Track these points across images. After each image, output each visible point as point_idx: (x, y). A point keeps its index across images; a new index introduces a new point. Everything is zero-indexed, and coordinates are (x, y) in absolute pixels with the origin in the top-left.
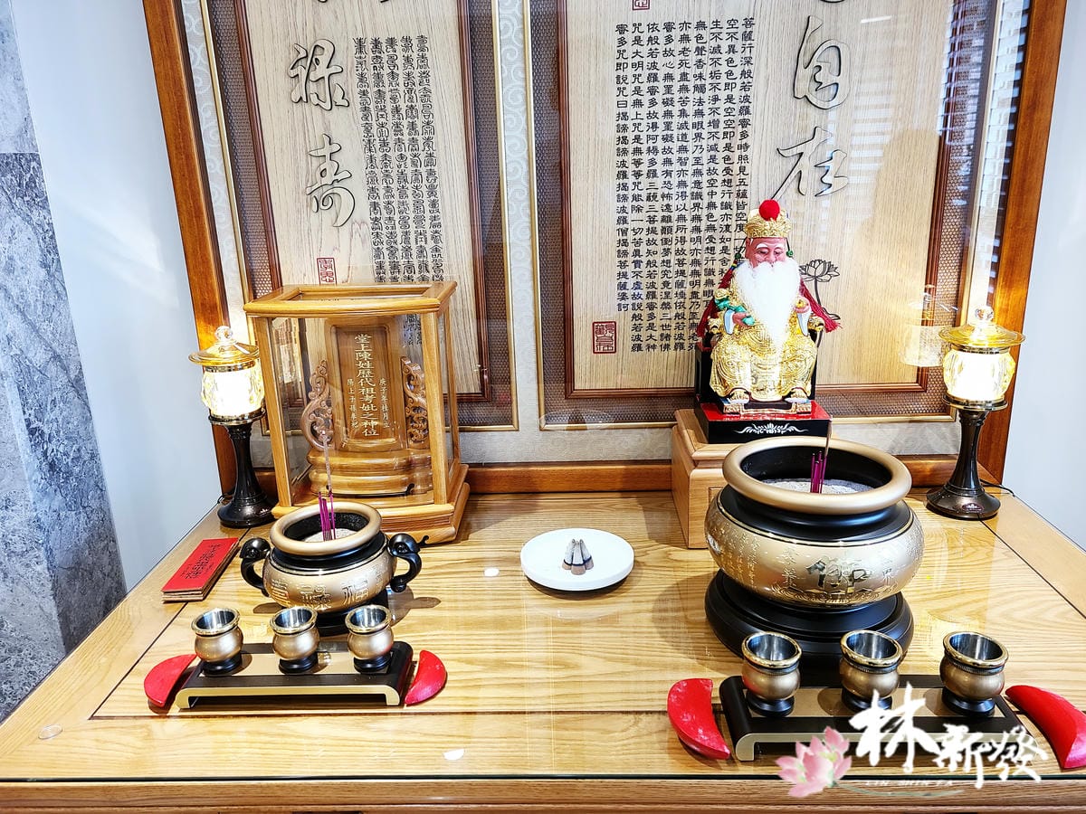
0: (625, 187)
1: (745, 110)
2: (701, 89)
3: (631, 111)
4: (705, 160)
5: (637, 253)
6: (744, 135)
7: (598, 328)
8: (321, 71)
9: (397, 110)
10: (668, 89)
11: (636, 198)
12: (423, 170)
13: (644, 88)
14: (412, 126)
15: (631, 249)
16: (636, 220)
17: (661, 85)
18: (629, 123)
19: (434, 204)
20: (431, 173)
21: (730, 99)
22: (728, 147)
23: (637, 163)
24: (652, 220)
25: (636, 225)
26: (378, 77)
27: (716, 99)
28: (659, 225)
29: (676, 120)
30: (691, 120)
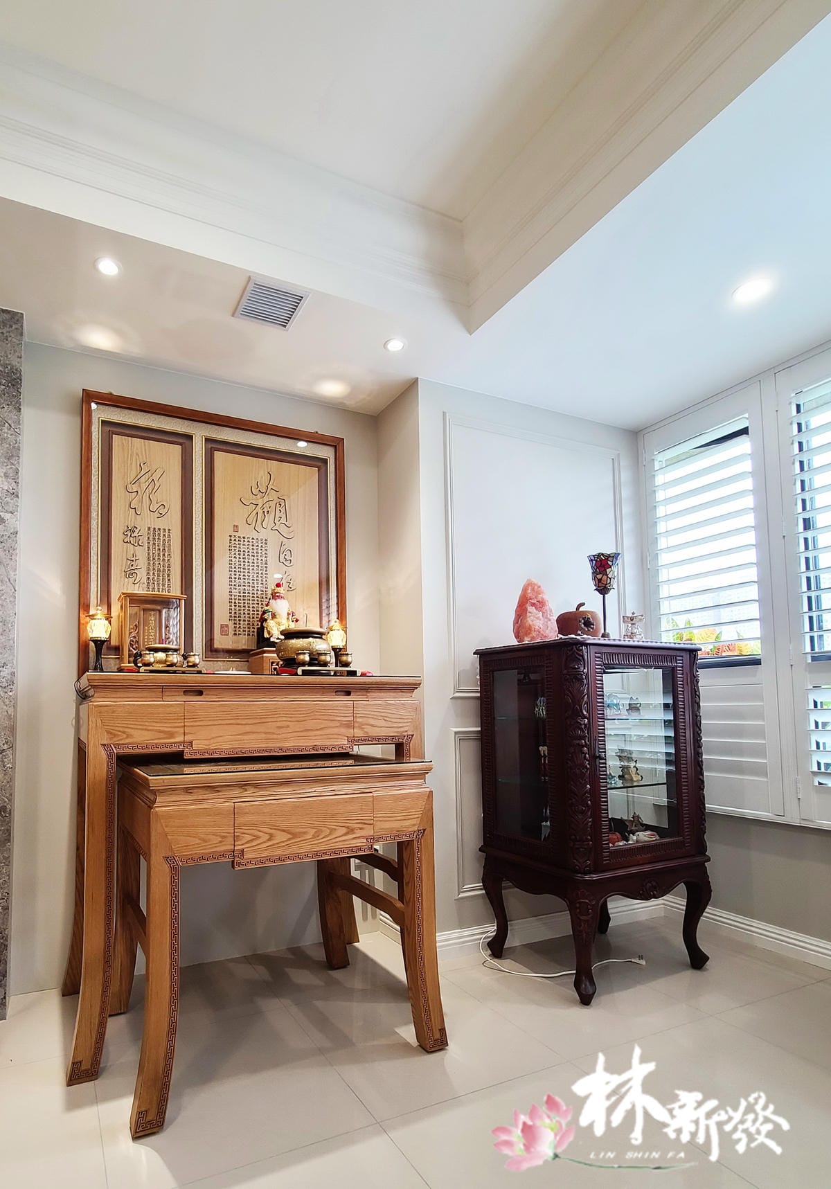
0: (231, 581)
1: (266, 564)
2: (254, 556)
3: (233, 560)
4: (255, 576)
5: (235, 602)
6: (266, 571)
7: (222, 626)
8: (135, 534)
9: (159, 549)
10: (244, 554)
11: (235, 585)
12: (166, 569)
13: (237, 553)
14: (164, 555)
15: (233, 601)
16: (235, 592)
17: (242, 553)
18: (233, 563)
19: (169, 580)
20: (169, 570)
21: (262, 560)
22: (262, 573)
23: (235, 575)
24: (240, 593)
25: (235, 594)
26: (154, 539)
27: (258, 559)
28: (242, 594)
29: (247, 564)
30: (251, 564)
